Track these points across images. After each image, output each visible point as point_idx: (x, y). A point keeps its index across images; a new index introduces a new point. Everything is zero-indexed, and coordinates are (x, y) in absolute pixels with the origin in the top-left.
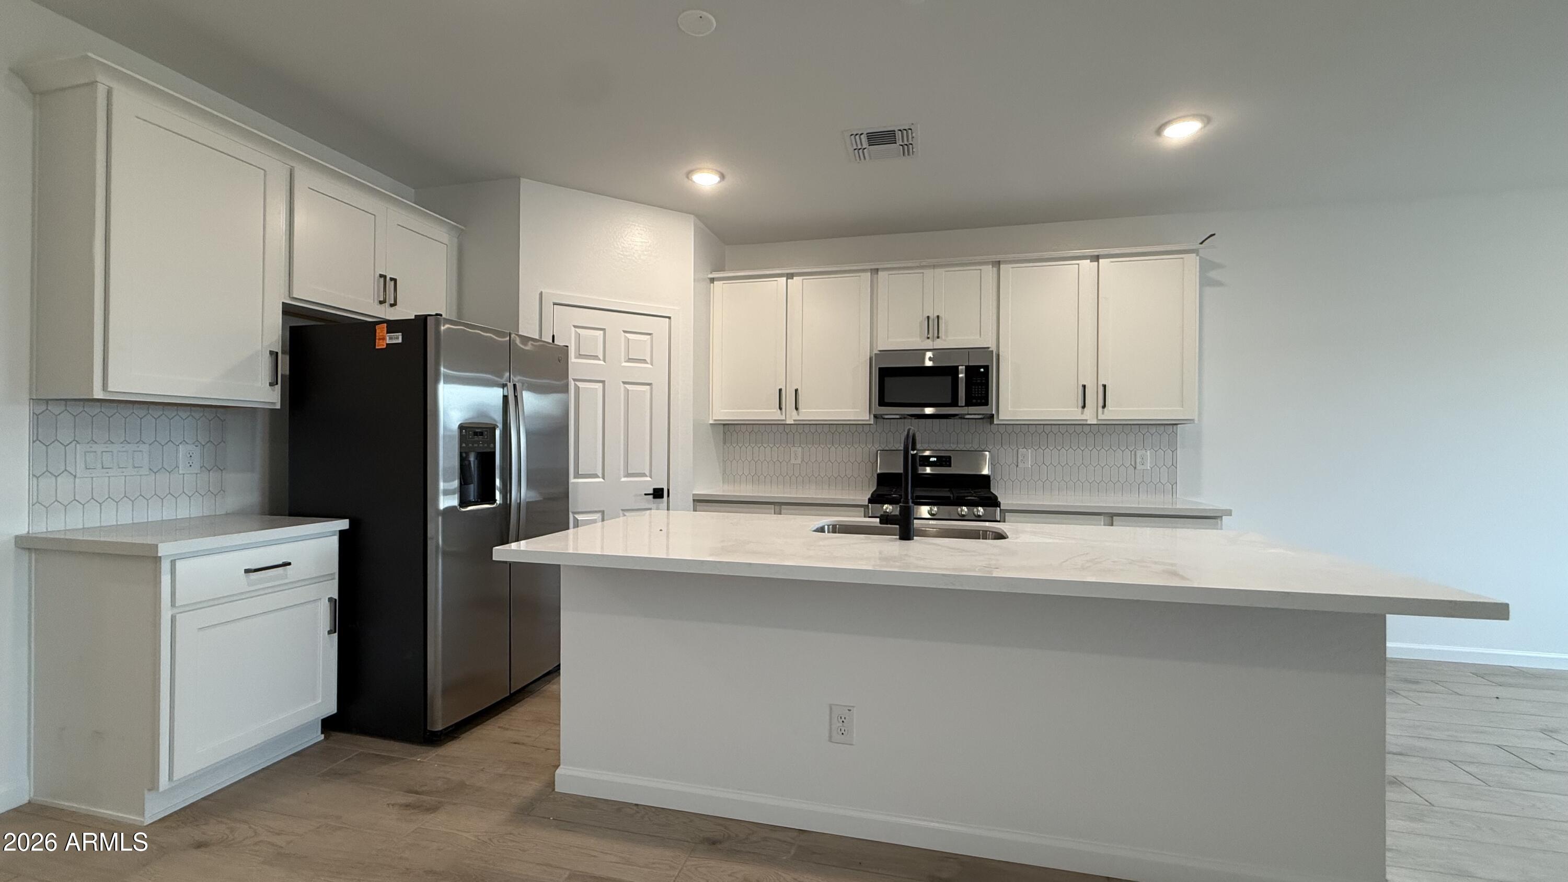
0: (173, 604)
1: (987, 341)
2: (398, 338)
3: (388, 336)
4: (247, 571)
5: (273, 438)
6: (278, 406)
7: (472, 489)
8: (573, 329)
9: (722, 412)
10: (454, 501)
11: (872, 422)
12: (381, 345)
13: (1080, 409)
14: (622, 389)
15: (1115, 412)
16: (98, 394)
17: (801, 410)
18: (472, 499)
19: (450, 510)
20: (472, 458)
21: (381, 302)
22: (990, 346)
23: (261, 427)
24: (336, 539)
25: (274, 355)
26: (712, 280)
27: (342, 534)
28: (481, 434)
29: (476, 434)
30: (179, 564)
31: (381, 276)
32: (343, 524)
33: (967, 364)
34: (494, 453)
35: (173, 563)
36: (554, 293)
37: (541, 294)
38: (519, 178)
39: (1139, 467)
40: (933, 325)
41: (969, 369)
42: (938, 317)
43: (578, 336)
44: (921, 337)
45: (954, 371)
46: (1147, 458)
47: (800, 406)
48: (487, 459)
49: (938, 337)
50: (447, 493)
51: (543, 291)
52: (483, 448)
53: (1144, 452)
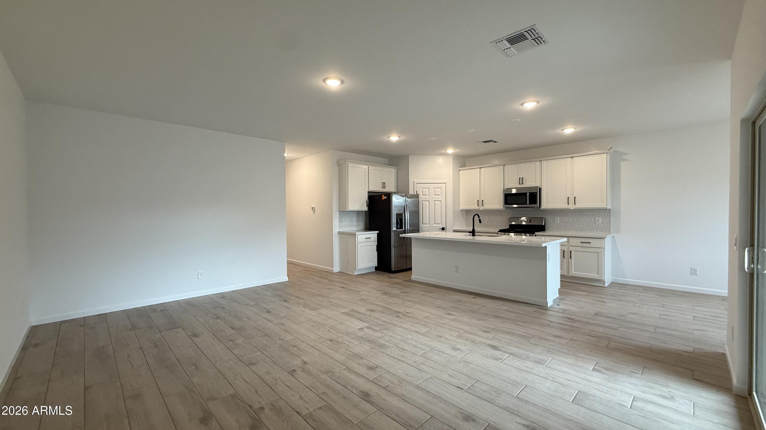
0: (357, 242)
1: (538, 184)
2: (386, 198)
3: (384, 197)
4: (366, 238)
5: (366, 216)
6: (367, 210)
7: (399, 226)
8: (421, 189)
9: (463, 207)
10: (395, 229)
11: (504, 209)
12: (383, 199)
13: (567, 205)
14: (434, 203)
15: (579, 205)
16: (347, 210)
17: (484, 206)
18: (399, 228)
19: (395, 230)
20: (399, 220)
21: (383, 188)
22: (539, 186)
23: (364, 214)
24: (376, 234)
25: (367, 201)
26: (460, 170)
27: (377, 233)
28: (400, 215)
29: (399, 215)
30: (358, 236)
31: (383, 182)
32: (378, 232)
33: (530, 192)
34: (402, 219)
35: (357, 236)
36: (416, 181)
37: (414, 181)
38: (408, 156)
39: (597, 223)
40: (521, 180)
41: (530, 193)
42: (523, 178)
43: (422, 190)
44: (518, 184)
45: (525, 194)
46: (600, 220)
47: (484, 205)
48: (401, 220)
49: (523, 184)
50: (394, 228)
51: (415, 181)
52: (401, 218)
53: (598, 218)
